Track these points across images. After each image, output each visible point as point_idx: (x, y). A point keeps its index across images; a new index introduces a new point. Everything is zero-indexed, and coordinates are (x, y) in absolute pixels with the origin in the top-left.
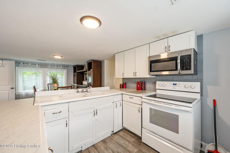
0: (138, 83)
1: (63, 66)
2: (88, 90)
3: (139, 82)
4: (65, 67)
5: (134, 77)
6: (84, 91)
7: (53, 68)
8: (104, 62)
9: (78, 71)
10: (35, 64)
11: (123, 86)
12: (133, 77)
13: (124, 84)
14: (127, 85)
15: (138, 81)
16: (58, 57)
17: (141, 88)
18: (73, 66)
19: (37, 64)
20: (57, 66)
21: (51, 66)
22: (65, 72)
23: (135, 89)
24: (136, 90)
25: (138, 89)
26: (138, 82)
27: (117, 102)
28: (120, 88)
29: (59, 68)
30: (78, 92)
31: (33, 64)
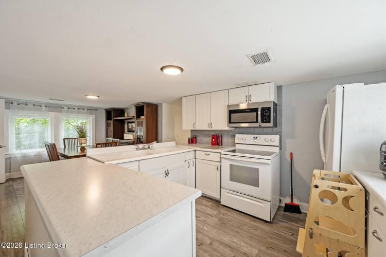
0: (213, 137)
1: (88, 110)
3: (215, 136)
4: (92, 110)
5: (210, 129)
6: (146, 147)
7: (71, 112)
10: (40, 106)
11: (192, 141)
12: (208, 129)
14: (198, 139)
15: (214, 133)
17: (217, 142)
18: (105, 110)
19: (43, 106)
20: (79, 109)
21: (69, 108)
22: (91, 118)
23: (209, 144)
25: (212, 144)
26: (213, 135)
28: (189, 143)
29: (82, 113)
30: (137, 149)
31: (37, 106)
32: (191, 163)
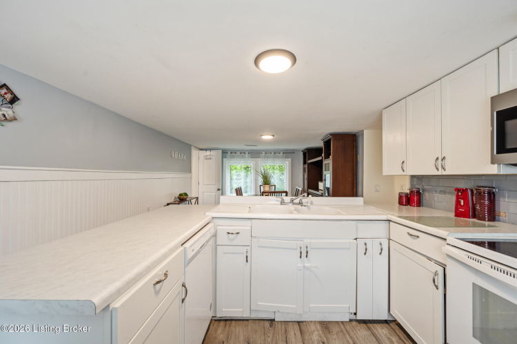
0: (462, 193)
1: (284, 153)
2: (304, 200)
3: (464, 191)
4: (288, 153)
5: (439, 173)
6: (294, 201)
7: (268, 157)
8: (363, 134)
9: (310, 161)
10: (245, 153)
12: (435, 173)
13: (412, 192)
15: (462, 185)
16: (267, 137)
17: (474, 209)
18: (302, 151)
19: (247, 153)
20: (275, 153)
21: (266, 153)
22: (287, 164)
24: (452, 215)
26: (458, 190)
27: (368, 241)
28: (401, 203)
29: (278, 158)
30: (282, 203)
31: (242, 152)
32: (374, 248)
